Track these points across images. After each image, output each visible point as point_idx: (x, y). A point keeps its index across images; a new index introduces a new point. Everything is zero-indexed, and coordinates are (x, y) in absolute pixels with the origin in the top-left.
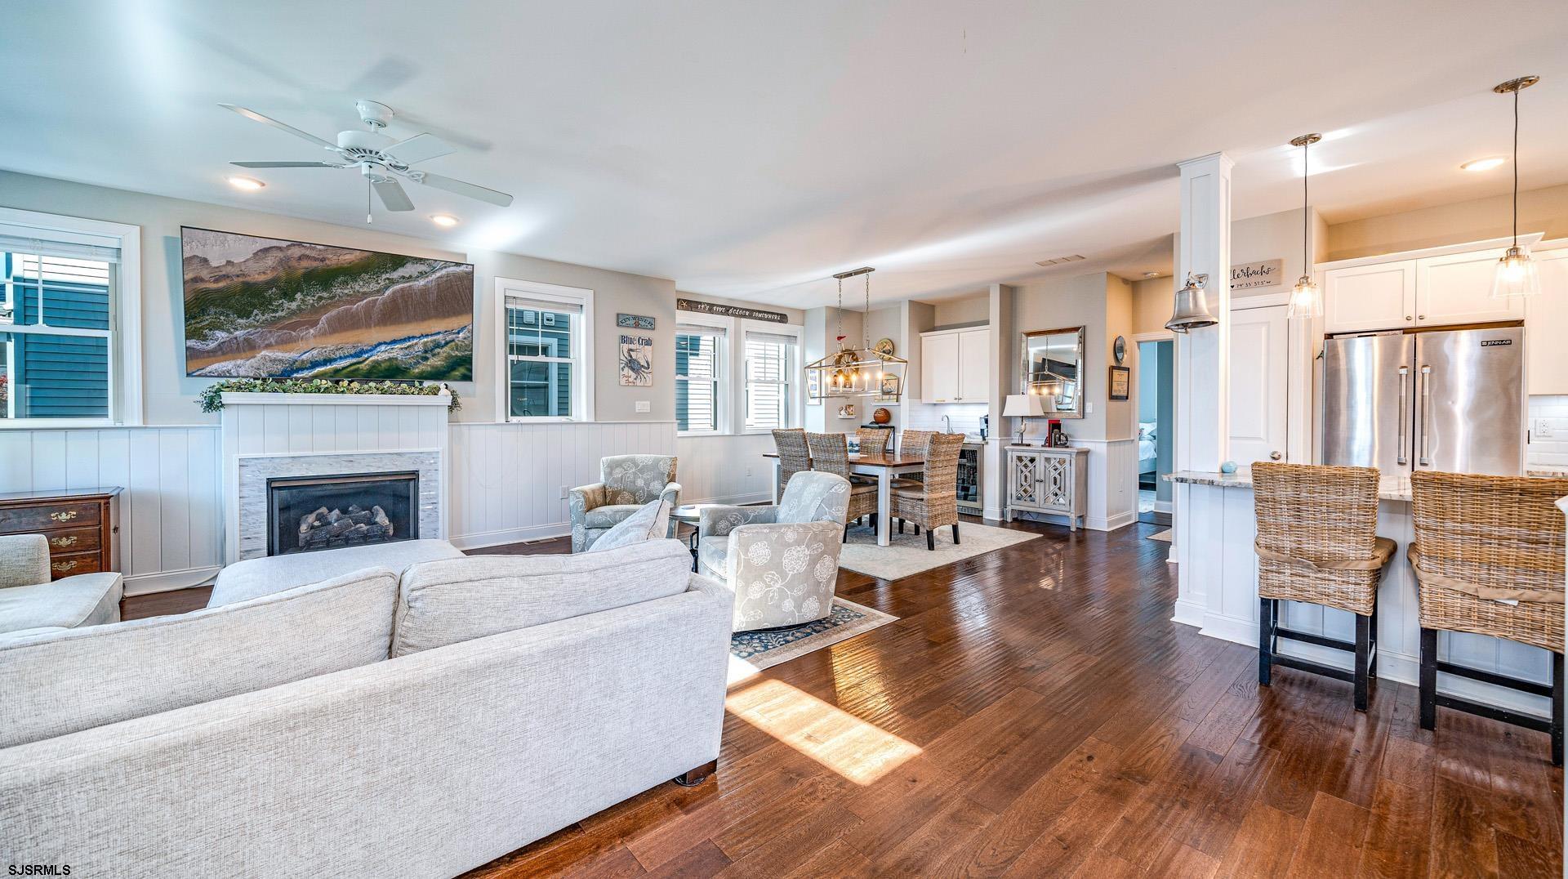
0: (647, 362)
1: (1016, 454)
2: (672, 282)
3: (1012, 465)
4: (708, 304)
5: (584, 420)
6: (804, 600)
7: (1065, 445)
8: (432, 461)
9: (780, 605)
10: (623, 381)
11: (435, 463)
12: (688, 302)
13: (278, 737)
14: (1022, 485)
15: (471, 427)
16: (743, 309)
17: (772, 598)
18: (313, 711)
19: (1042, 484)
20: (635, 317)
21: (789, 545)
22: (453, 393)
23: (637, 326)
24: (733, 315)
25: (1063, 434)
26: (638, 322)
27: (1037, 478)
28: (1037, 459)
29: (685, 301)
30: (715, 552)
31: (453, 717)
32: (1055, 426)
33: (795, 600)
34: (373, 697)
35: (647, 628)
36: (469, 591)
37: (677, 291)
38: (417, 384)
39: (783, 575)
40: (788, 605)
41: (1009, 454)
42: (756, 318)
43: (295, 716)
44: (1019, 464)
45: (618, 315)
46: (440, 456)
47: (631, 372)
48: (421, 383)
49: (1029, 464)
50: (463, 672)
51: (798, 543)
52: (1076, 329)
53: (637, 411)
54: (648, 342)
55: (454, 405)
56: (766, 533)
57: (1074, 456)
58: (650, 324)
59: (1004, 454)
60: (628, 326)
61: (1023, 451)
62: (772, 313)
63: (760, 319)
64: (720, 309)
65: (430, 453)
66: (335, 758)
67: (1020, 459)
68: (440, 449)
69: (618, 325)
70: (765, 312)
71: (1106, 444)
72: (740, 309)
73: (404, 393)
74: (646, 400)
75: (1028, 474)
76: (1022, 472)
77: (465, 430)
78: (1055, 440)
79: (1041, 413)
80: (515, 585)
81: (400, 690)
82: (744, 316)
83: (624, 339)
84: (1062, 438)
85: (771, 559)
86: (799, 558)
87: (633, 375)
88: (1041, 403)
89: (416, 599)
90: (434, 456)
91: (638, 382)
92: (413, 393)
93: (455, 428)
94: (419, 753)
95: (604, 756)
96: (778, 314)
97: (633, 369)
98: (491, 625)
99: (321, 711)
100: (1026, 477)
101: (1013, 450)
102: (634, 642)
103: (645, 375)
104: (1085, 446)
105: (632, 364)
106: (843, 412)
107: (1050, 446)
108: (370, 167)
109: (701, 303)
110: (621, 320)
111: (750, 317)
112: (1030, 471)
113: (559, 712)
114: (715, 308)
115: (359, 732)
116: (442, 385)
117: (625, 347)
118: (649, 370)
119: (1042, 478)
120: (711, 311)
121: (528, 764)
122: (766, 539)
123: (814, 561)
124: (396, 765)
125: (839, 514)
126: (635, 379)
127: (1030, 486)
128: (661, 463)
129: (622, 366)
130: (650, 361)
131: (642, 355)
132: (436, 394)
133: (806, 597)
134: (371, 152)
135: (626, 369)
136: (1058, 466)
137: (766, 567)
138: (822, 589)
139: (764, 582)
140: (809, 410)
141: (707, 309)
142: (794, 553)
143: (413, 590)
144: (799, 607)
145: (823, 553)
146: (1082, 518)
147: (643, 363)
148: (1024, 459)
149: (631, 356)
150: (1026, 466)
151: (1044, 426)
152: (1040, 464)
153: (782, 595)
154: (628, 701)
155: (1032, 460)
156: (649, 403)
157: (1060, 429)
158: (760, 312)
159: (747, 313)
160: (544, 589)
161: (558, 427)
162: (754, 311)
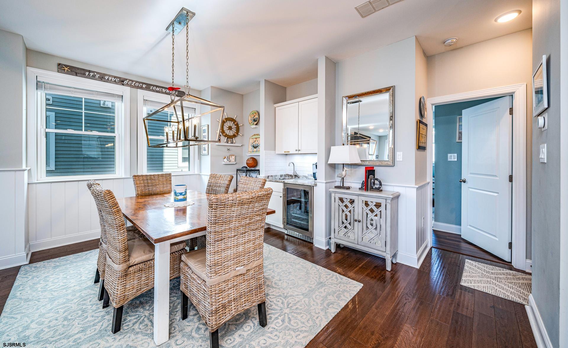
1: (338, 196)
3: (336, 204)
7: (379, 190)
14: (343, 223)
16: (140, 83)
19: (360, 224)
24: (127, 85)
25: (377, 179)
27: (356, 218)
28: (356, 202)
29: (67, 66)
32: (370, 172)
41: (333, 195)
42: (153, 90)
44: (341, 204)
49: (349, 205)
52: (387, 90)
57: (389, 201)
59: (329, 196)
61: (345, 193)
63: (157, 92)
67: (341, 200)
71: (415, 189)
72: (137, 82)
75: (348, 214)
76: (343, 211)
78: (371, 184)
79: (358, 161)
82: (141, 88)
84: (376, 182)
88: (359, 154)
100: (346, 216)
101: (335, 192)
104: (397, 190)
106: (226, 160)
107: (366, 189)
111: (147, 89)
112: (350, 211)
114: (87, 73)
119: (360, 218)
127: (350, 224)
136: (375, 208)
146: (394, 256)
148: (345, 200)
150: (346, 206)
151: (362, 171)
152: (359, 206)
155: (352, 202)
157: (374, 175)
158: (157, 86)
159: (144, 86)
162: (151, 85)
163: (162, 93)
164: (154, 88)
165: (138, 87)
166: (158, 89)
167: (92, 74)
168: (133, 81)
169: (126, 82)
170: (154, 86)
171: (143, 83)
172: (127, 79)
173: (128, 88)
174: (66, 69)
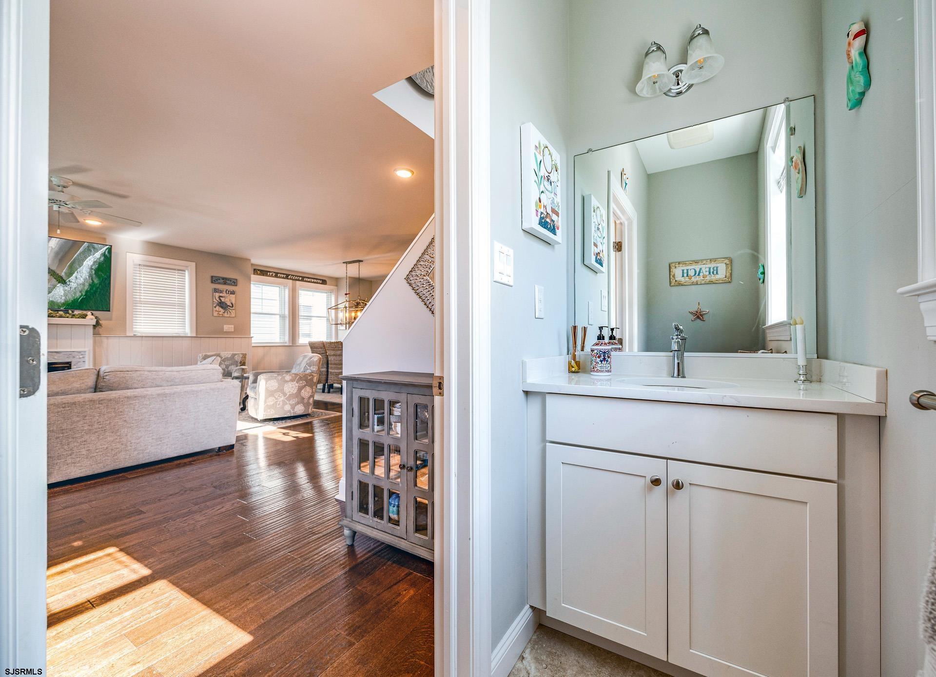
0: (232, 304)
2: (250, 260)
4: (274, 272)
5: (189, 335)
6: (296, 405)
8: (81, 357)
9: (283, 407)
10: (215, 314)
11: (83, 357)
12: (261, 271)
13: (59, 410)
15: (109, 338)
16: (298, 276)
17: (279, 404)
18: (70, 403)
20: (223, 279)
21: (287, 381)
22: (96, 318)
23: (225, 283)
24: (290, 279)
26: (225, 281)
29: (259, 270)
30: (252, 387)
31: (121, 412)
33: (291, 405)
34: (92, 401)
35: (201, 391)
36: (127, 374)
37: (252, 264)
38: (70, 312)
39: (285, 394)
40: (288, 407)
42: (306, 281)
43: (65, 404)
45: (212, 277)
46: (87, 353)
47: (220, 309)
48: (73, 312)
50: (126, 397)
51: (292, 380)
53: (225, 331)
54: (233, 293)
55: (97, 325)
56: (276, 377)
58: (234, 282)
60: (219, 283)
62: (317, 279)
63: (309, 282)
64: (283, 275)
65: (79, 352)
66: (78, 419)
68: (86, 349)
69: (212, 282)
70: (312, 278)
72: (296, 276)
73: (61, 317)
74: (231, 324)
77: (105, 340)
80: (146, 374)
81: (102, 400)
82: (299, 280)
83: (216, 290)
85: (278, 387)
86: (293, 387)
87: (222, 310)
89: (106, 375)
90: (82, 353)
91: (226, 315)
92: (68, 317)
93: (97, 338)
94: (108, 422)
95: (183, 434)
96: (320, 280)
97: (222, 307)
98: (136, 386)
99: (74, 403)
102: (195, 395)
103: (231, 311)
105: (222, 305)
108: (59, 207)
109: (270, 272)
110: (214, 280)
111: (302, 280)
113: (164, 416)
114: (269, 273)
115: (87, 412)
116: (89, 313)
117: (217, 295)
118: (233, 308)
120: (276, 276)
121: (151, 432)
122: (275, 379)
123: (300, 389)
124: (100, 425)
125: (314, 369)
126: (224, 313)
128: (236, 356)
129: (214, 305)
130: (234, 303)
131: (229, 299)
132: (84, 318)
133: (298, 403)
134: (60, 201)
135: (218, 307)
137: (276, 391)
138: (306, 401)
139: (275, 397)
140: (340, 332)
141: (274, 275)
142: (290, 385)
143: (105, 373)
144: (293, 408)
145: (305, 386)
147: (229, 304)
149: (221, 300)
153: (284, 403)
154: (193, 416)
156: (233, 326)
158: (308, 278)
159: (300, 278)
160: (158, 376)
161: (171, 338)
163: (312, 282)
164: (307, 279)
165: (297, 280)
166: (309, 280)
167: (271, 274)
168: (294, 276)
169: (289, 277)
170: (306, 277)
171: (300, 277)
172: (290, 275)
173: (291, 281)
174: (259, 272)
